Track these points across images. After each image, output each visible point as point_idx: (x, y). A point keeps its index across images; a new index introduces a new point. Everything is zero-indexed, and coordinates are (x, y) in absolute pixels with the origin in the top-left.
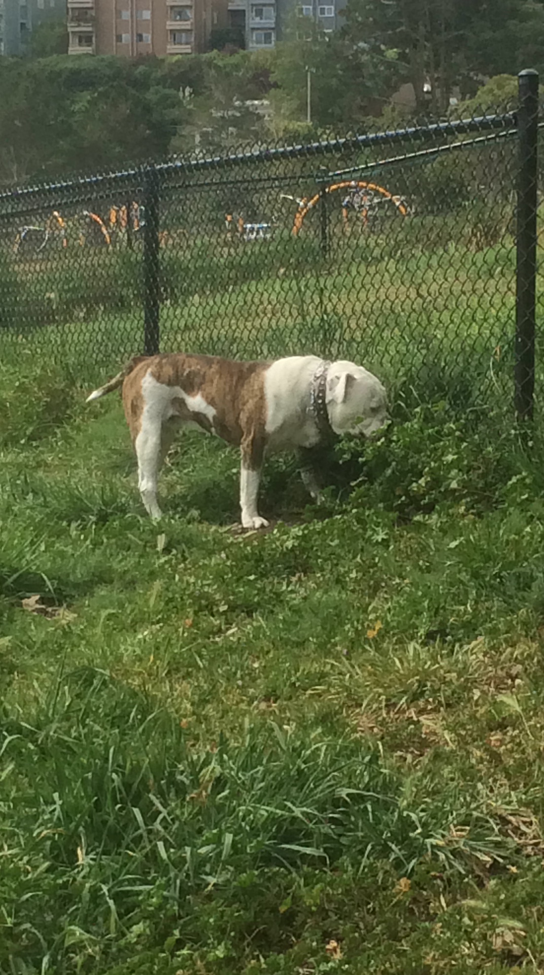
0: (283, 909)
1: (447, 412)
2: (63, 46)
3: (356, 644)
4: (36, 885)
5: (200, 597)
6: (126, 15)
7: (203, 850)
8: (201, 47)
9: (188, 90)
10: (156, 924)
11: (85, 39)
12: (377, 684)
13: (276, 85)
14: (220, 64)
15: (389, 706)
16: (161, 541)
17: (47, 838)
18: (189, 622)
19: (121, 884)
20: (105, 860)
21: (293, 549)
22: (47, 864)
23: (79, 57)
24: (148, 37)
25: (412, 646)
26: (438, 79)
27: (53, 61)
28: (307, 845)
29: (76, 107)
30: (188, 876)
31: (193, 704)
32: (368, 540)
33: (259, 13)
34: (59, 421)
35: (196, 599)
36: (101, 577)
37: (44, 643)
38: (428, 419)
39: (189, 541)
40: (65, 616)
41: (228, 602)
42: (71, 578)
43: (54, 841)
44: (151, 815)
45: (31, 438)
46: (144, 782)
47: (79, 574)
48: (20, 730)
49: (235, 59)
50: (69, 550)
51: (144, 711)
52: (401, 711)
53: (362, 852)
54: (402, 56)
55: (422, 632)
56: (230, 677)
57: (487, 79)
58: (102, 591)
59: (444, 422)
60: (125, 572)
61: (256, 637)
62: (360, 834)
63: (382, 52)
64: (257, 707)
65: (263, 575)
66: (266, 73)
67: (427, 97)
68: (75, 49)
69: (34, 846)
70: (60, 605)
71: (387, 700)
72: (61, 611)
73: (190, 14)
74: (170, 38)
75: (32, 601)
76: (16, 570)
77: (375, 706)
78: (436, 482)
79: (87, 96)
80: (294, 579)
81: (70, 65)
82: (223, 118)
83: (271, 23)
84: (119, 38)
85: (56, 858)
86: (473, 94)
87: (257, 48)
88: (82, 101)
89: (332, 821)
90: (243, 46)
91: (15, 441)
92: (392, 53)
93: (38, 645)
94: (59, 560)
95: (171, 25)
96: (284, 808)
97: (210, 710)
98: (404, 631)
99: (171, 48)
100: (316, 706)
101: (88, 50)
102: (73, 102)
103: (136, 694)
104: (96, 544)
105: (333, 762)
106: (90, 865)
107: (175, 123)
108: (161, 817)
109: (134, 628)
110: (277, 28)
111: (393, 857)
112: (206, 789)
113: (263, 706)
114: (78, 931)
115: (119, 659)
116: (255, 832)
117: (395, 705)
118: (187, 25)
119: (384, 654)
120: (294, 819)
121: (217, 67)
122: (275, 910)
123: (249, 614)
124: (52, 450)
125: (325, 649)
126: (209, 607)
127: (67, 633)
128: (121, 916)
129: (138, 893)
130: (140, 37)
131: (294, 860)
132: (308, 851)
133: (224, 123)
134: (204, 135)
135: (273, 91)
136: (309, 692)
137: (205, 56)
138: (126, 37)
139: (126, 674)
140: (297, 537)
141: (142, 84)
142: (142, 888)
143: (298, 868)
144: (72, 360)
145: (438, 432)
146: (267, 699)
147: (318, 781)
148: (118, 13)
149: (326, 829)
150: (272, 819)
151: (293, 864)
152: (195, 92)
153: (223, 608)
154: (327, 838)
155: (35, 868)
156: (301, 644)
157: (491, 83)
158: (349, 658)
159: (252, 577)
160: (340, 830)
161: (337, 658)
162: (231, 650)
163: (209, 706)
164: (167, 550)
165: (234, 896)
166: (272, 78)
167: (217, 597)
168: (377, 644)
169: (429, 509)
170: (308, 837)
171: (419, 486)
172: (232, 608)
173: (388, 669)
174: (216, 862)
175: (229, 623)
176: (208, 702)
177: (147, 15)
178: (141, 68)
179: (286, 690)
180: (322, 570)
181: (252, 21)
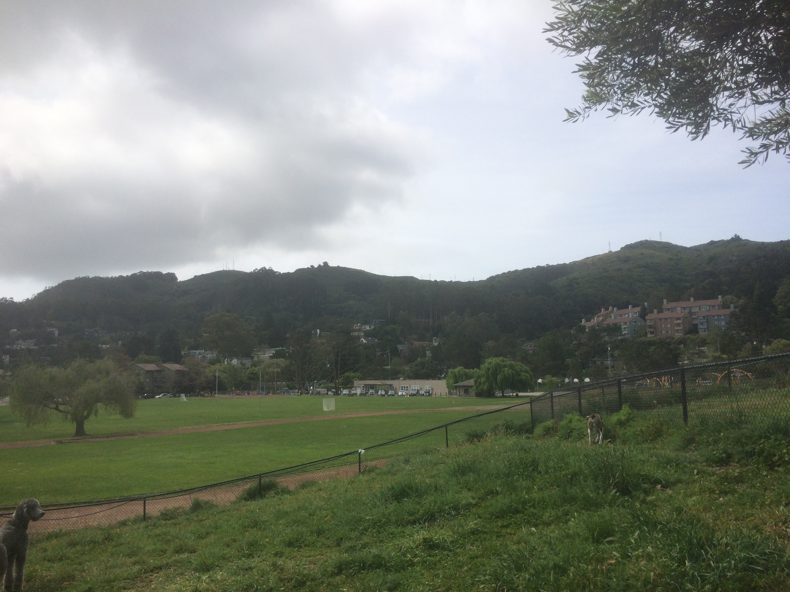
0: (753, 585)
1: (782, 437)
2: (646, 335)
3: (762, 505)
4: (674, 570)
5: (710, 489)
6: (663, 326)
7: (724, 565)
8: (686, 334)
9: (682, 345)
10: (713, 586)
11: (652, 333)
12: (771, 518)
13: (708, 343)
14: (692, 338)
15: (776, 525)
16: (696, 471)
17: (676, 557)
18: (708, 495)
19: (700, 573)
20: (695, 565)
21: (737, 476)
22: (676, 564)
23: (650, 337)
24: (670, 332)
25: (781, 508)
26: (758, 341)
27: (643, 339)
28: (757, 566)
29: (650, 350)
30: (721, 572)
31: (713, 520)
32: (761, 474)
33: (702, 324)
34: (659, 436)
35: (709, 489)
36: (679, 481)
37: (664, 499)
38: (776, 440)
39: (704, 472)
40: (669, 491)
41: (719, 490)
42: (670, 480)
43: (678, 558)
44: (707, 553)
45: (651, 440)
46: (703, 542)
47: (672, 480)
48: (662, 524)
49: (696, 337)
50: (668, 472)
51: (699, 521)
52: (780, 527)
53: (776, 570)
54: (746, 335)
55: (784, 503)
56: (723, 513)
57: (773, 340)
58: (680, 485)
59: (781, 440)
60: (686, 480)
61: (729, 501)
62: (774, 564)
63: (740, 334)
64: (733, 523)
65: (729, 483)
66: (705, 340)
67: (755, 346)
68: (649, 335)
69: (673, 559)
70: (667, 488)
71: (775, 523)
72: (668, 490)
73: (682, 325)
74: (676, 332)
75: (659, 486)
76: (654, 478)
77: (771, 525)
78: (781, 458)
79: (653, 347)
80: (739, 485)
81: (648, 340)
82: (693, 352)
83: (706, 327)
84: (661, 332)
85: (679, 563)
86: (770, 345)
87: (702, 334)
88: (652, 348)
89: (764, 559)
90: (697, 332)
91: (647, 441)
92: (743, 334)
93: (663, 499)
94: (665, 475)
95: (676, 328)
96: (749, 554)
97: (718, 522)
98: (778, 503)
99: (677, 334)
100: (752, 523)
101: (653, 335)
102: (650, 349)
103: (695, 516)
104: (676, 471)
105: (763, 542)
106: (690, 566)
107: (679, 354)
108: (709, 553)
109: (691, 496)
110: (708, 328)
111: (786, 572)
112: (723, 546)
113: (734, 522)
114: (689, 586)
115: (688, 505)
116: (740, 562)
117: (778, 525)
118: (681, 328)
119: (772, 509)
120: (752, 558)
121: (690, 339)
122: (750, 585)
123: (726, 494)
124: (658, 444)
125: (752, 507)
126: (713, 492)
127: (671, 496)
128: (702, 582)
129: (707, 576)
130: (667, 332)
131: (754, 570)
132: (759, 568)
133: (694, 354)
134: (687, 357)
135: (707, 345)
136: (749, 519)
137: (686, 336)
138: (663, 332)
139: (690, 509)
140: (738, 473)
141: (669, 344)
142: (707, 574)
143: (755, 573)
144: (662, 419)
145: (779, 443)
146: (735, 520)
147: (759, 546)
148: (661, 326)
149: (762, 562)
150: (745, 557)
151: (753, 571)
152: (685, 346)
153: (717, 492)
154: (763, 564)
155: (673, 565)
156: (745, 504)
157: (776, 341)
158: (760, 509)
159: (726, 484)
160: (767, 562)
161: (757, 509)
162: (722, 505)
163: (718, 521)
164: (698, 474)
165: (736, 580)
166: (707, 342)
167: (716, 489)
168: (769, 505)
169: (779, 466)
170: (758, 564)
171: (775, 459)
172: (721, 492)
173: (774, 514)
174: (729, 569)
175: (720, 497)
176: (717, 520)
177: (669, 326)
178: (668, 340)
179: (741, 518)
180: (747, 482)
181: (700, 326)
